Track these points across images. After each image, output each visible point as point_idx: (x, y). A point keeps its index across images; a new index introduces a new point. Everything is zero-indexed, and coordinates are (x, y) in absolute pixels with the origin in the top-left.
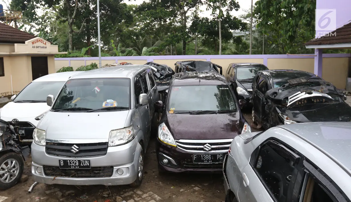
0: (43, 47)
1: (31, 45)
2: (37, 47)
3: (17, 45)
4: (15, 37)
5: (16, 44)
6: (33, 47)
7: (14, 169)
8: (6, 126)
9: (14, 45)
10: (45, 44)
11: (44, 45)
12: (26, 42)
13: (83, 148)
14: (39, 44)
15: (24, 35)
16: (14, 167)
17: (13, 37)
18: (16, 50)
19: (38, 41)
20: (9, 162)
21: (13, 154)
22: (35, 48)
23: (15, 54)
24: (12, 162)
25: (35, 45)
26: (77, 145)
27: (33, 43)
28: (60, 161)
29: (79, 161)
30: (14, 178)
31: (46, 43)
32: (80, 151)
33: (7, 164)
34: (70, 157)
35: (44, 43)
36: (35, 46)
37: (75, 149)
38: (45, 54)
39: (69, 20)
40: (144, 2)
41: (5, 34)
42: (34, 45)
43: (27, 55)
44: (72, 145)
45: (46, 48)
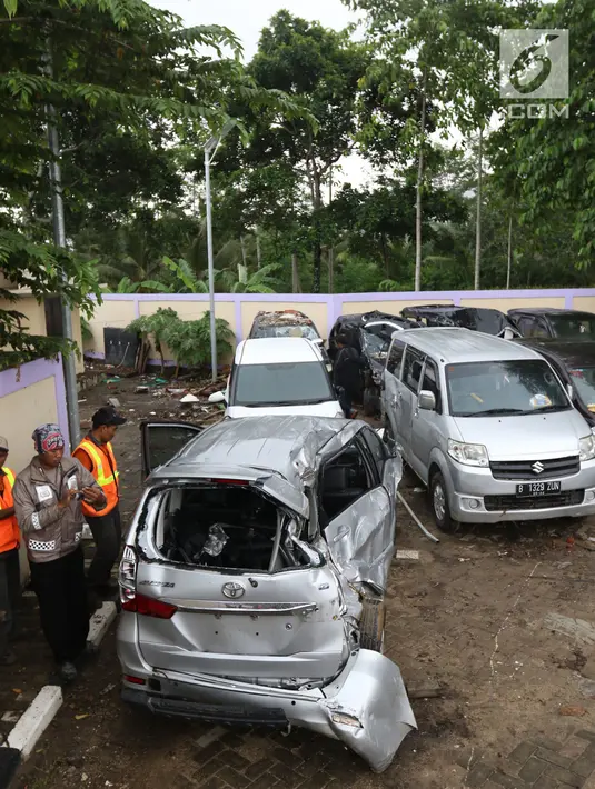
13: (548, 466)
26: (541, 461)
28: (518, 486)
29: (546, 485)
32: (546, 470)
34: (528, 479)
37: (538, 468)
44: (535, 462)
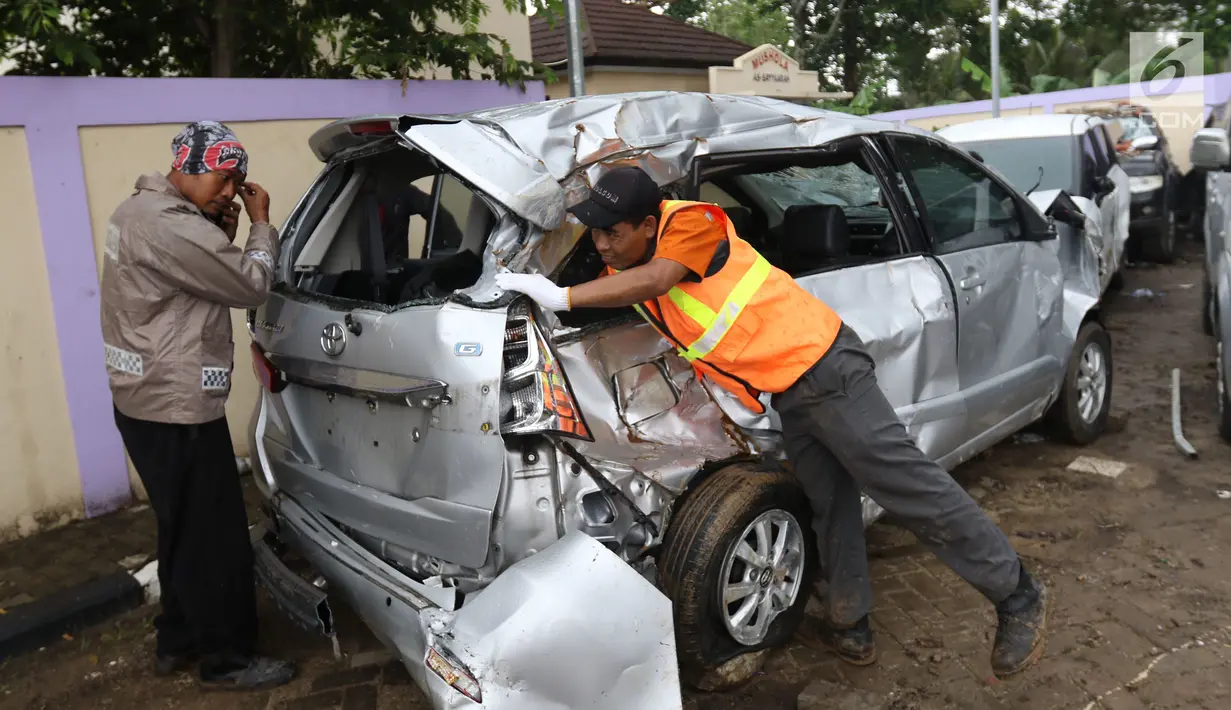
0: (779, 79)
1: (750, 72)
2: (766, 78)
3: (718, 70)
5: (713, 70)
6: (755, 78)
9: (707, 77)
10: (786, 68)
11: (783, 73)
12: (738, 62)
14: (771, 68)
19: (766, 57)
22: (761, 80)
25: (760, 70)
27: (755, 64)
31: (786, 63)
35: (783, 63)
36: (761, 75)
42: (757, 72)
45: (787, 80)
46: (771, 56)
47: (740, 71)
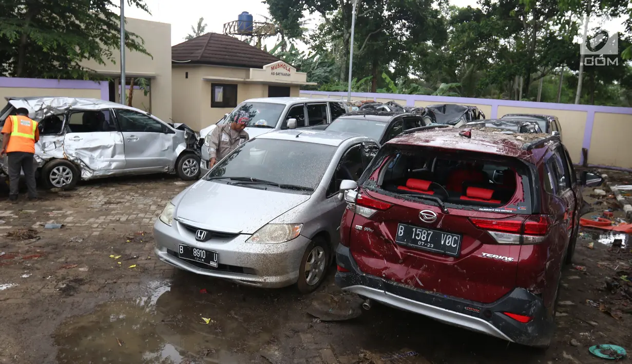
0: (286, 75)
1: (270, 71)
2: (278, 74)
3: (253, 70)
4: (254, 60)
5: (251, 69)
6: (272, 74)
7: (194, 168)
8: (191, 133)
9: (249, 70)
10: (289, 70)
11: (288, 72)
12: (265, 67)
14: (281, 70)
15: (264, 58)
16: (195, 166)
17: (251, 60)
18: (251, 77)
19: (279, 66)
20: (191, 161)
21: (194, 155)
22: (275, 75)
23: (250, 82)
24: (193, 162)
25: (275, 71)
27: (273, 68)
30: (194, 175)
33: (189, 162)
35: (288, 68)
36: (275, 73)
38: (286, 84)
39: (345, 35)
40: (469, 6)
41: (243, 55)
42: (273, 71)
43: (263, 84)
45: (289, 75)
46: (281, 65)
47: (265, 71)
